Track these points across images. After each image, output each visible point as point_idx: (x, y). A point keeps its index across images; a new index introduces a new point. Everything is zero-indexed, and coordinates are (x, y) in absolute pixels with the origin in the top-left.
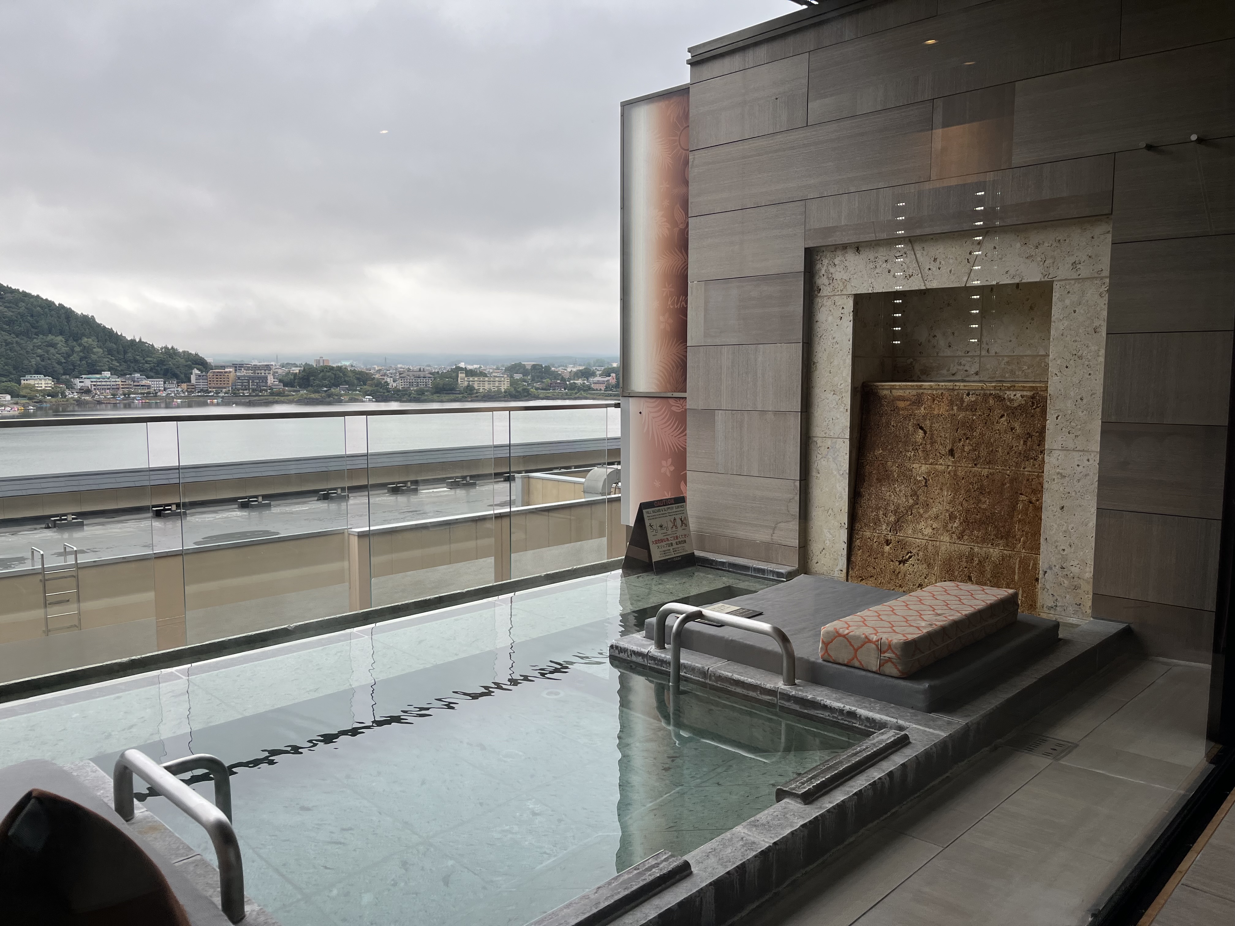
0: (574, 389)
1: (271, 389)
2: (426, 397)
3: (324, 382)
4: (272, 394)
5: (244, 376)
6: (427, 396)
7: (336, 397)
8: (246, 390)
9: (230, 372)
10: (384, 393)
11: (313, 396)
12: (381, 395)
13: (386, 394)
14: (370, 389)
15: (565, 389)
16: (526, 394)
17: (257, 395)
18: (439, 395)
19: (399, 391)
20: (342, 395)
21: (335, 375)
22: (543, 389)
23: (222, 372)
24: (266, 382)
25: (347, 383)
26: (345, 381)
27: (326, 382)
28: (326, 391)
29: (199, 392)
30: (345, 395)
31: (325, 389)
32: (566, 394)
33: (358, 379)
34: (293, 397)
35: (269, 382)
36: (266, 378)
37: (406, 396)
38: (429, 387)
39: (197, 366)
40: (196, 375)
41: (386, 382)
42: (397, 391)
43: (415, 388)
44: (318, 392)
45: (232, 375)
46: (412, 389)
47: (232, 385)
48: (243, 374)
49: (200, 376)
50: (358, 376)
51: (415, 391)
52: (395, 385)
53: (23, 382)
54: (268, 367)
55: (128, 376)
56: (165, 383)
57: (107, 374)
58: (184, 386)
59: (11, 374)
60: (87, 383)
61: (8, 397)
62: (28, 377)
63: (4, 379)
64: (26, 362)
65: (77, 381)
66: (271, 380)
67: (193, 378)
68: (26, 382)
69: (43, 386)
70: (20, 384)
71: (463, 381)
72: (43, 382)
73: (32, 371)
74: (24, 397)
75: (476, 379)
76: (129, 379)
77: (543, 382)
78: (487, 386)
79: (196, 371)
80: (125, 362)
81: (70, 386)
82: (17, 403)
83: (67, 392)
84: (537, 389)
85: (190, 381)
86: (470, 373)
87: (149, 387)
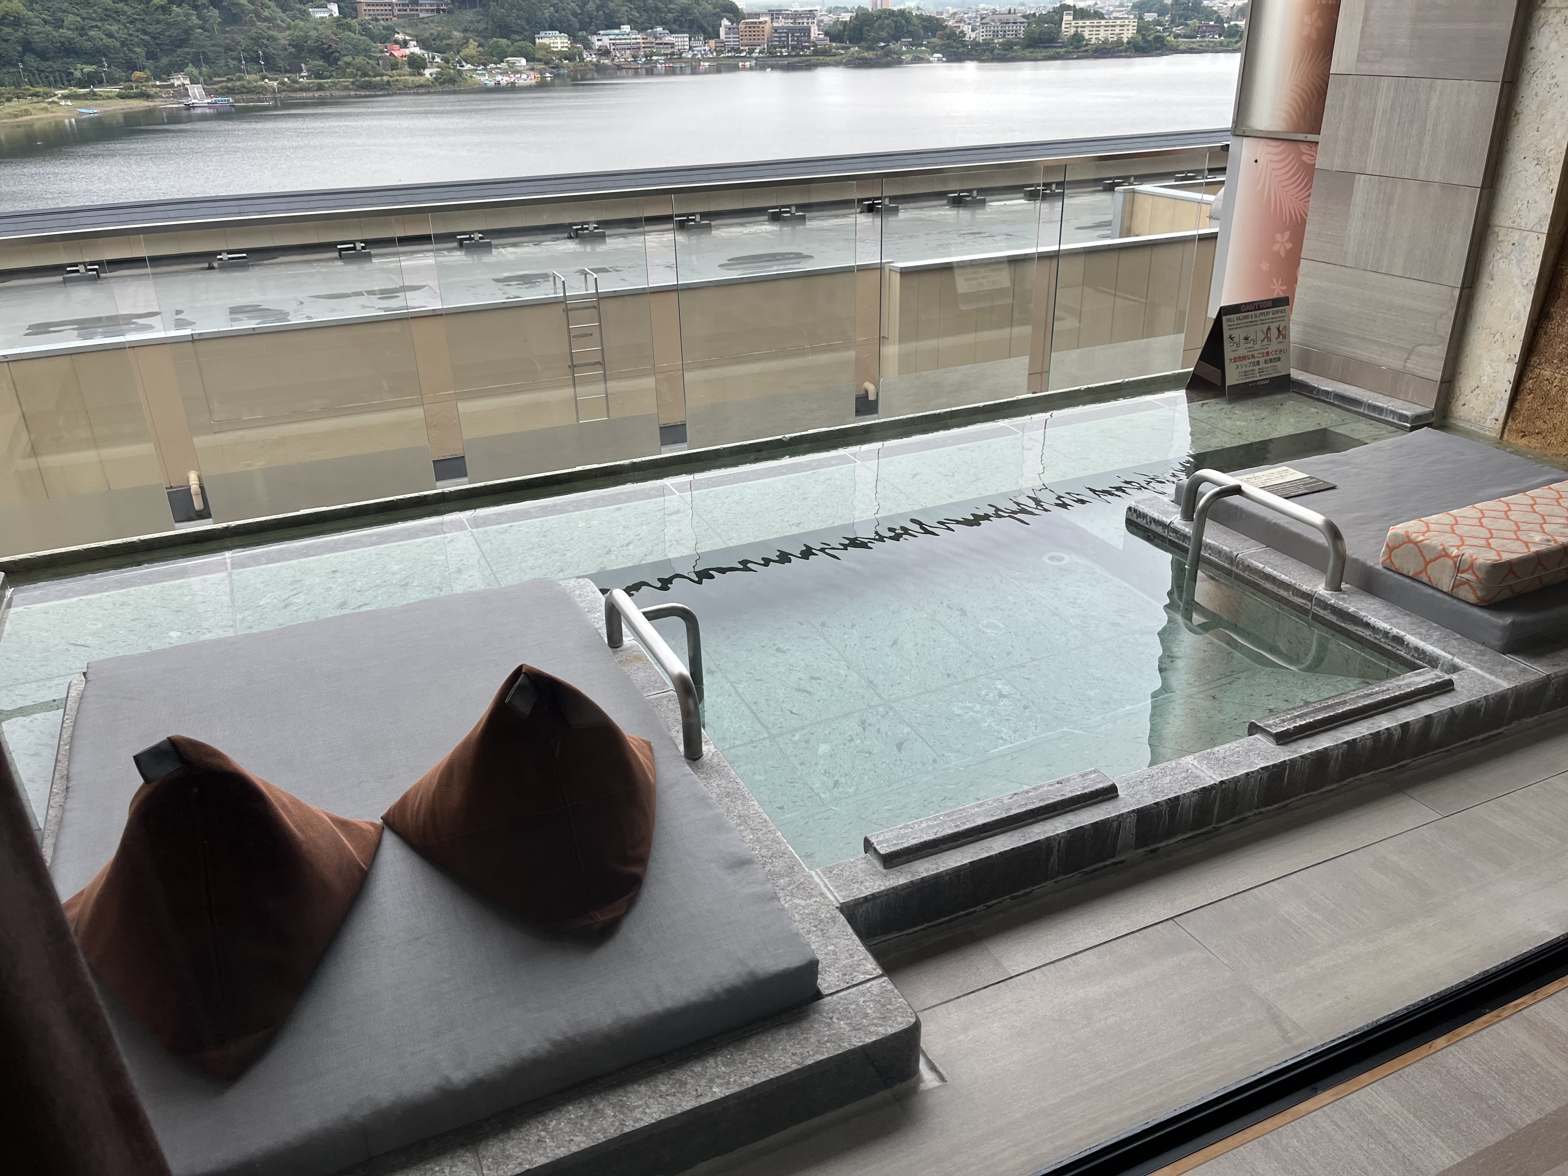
0: (1233, 36)
1: (815, 45)
2: (1014, 54)
3: (881, 33)
4: (816, 53)
5: (782, 28)
6: (1016, 51)
7: (896, 56)
8: (784, 47)
9: (766, 22)
10: (958, 48)
11: (866, 54)
12: (953, 52)
13: (961, 50)
14: (940, 42)
15: (1220, 36)
16: (1159, 45)
17: (798, 55)
18: (1031, 50)
19: (978, 44)
20: (903, 53)
21: (895, 22)
22: (1185, 37)
23: (755, 23)
24: (809, 36)
25: (911, 34)
26: (908, 31)
27: (884, 34)
28: (883, 48)
29: (729, 52)
30: (907, 52)
31: (882, 44)
32: (1221, 44)
33: (925, 28)
34: (841, 57)
35: (812, 35)
36: (809, 30)
37: (987, 53)
38: (1020, 38)
39: (727, 14)
40: (726, 27)
41: (962, 32)
42: (976, 44)
43: (1001, 40)
44: (874, 50)
45: (768, 27)
46: (996, 41)
47: (768, 41)
48: (780, 25)
49: (730, 29)
50: (925, 23)
51: (1001, 44)
52: (973, 35)
53: (537, 41)
54: (811, 14)
55: (649, 31)
56: (690, 40)
57: (626, 28)
58: (712, 43)
59: (524, 29)
60: (606, 41)
61: (523, 61)
62: (542, 34)
63: (518, 38)
64: (539, 14)
65: (594, 39)
66: (815, 32)
67: (722, 32)
68: (540, 41)
69: (559, 45)
70: (534, 43)
71: (1069, 26)
72: (559, 40)
73: (546, 25)
74: (540, 60)
75: (1088, 23)
76: (650, 35)
77: (1187, 25)
78: (1102, 35)
79: (725, 22)
80: (645, 11)
81: (588, 46)
82: (532, 69)
83: (585, 54)
84: (1177, 36)
85: (718, 37)
86: (1081, 14)
87: (672, 45)
